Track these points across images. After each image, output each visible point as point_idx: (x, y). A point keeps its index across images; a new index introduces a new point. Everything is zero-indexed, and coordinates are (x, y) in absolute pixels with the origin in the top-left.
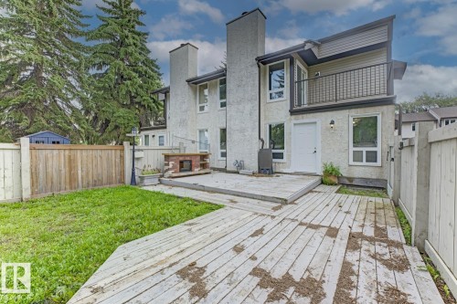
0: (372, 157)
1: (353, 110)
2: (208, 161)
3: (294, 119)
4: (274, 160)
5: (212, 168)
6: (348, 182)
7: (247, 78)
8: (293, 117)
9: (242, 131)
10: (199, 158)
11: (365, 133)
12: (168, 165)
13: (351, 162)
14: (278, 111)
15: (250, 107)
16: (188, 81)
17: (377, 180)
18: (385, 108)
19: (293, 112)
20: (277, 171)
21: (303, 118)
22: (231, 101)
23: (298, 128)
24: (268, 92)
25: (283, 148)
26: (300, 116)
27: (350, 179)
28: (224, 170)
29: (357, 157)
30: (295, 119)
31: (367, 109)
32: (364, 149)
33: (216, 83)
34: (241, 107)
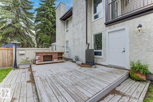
2: (63, 55)
4: (95, 56)
9: (79, 39)
10: (57, 54)
14: (98, 26)
15: (82, 25)
16: (60, 19)
20: (98, 63)
21: (114, 27)
23: (111, 34)
24: (93, 15)
25: (102, 49)
30: (109, 29)
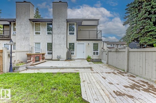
0: (97, 53)
1: (93, 41)
2: (45, 56)
3: (78, 42)
4: (72, 55)
5: (46, 59)
6: (92, 60)
7: (62, 25)
8: (77, 41)
9: (60, 44)
10: (42, 55)
11: (96, 47)
12: (31, 59)
13: (93, 55)
14: (73, 39)
15: (63, 36)
16: (30, 20)
17: (98, 59)
18: (100, 41)
19: (77, 40)
22: (55, 33)
23: (79, 45)
25: (74, 51)
26: (80, 41)
27: (93, 59)
28: (51, 60)
29: (94, 53)
31: (97, 41)
32: (96, 52)
33: (46, 24)
34: (59, 36)
